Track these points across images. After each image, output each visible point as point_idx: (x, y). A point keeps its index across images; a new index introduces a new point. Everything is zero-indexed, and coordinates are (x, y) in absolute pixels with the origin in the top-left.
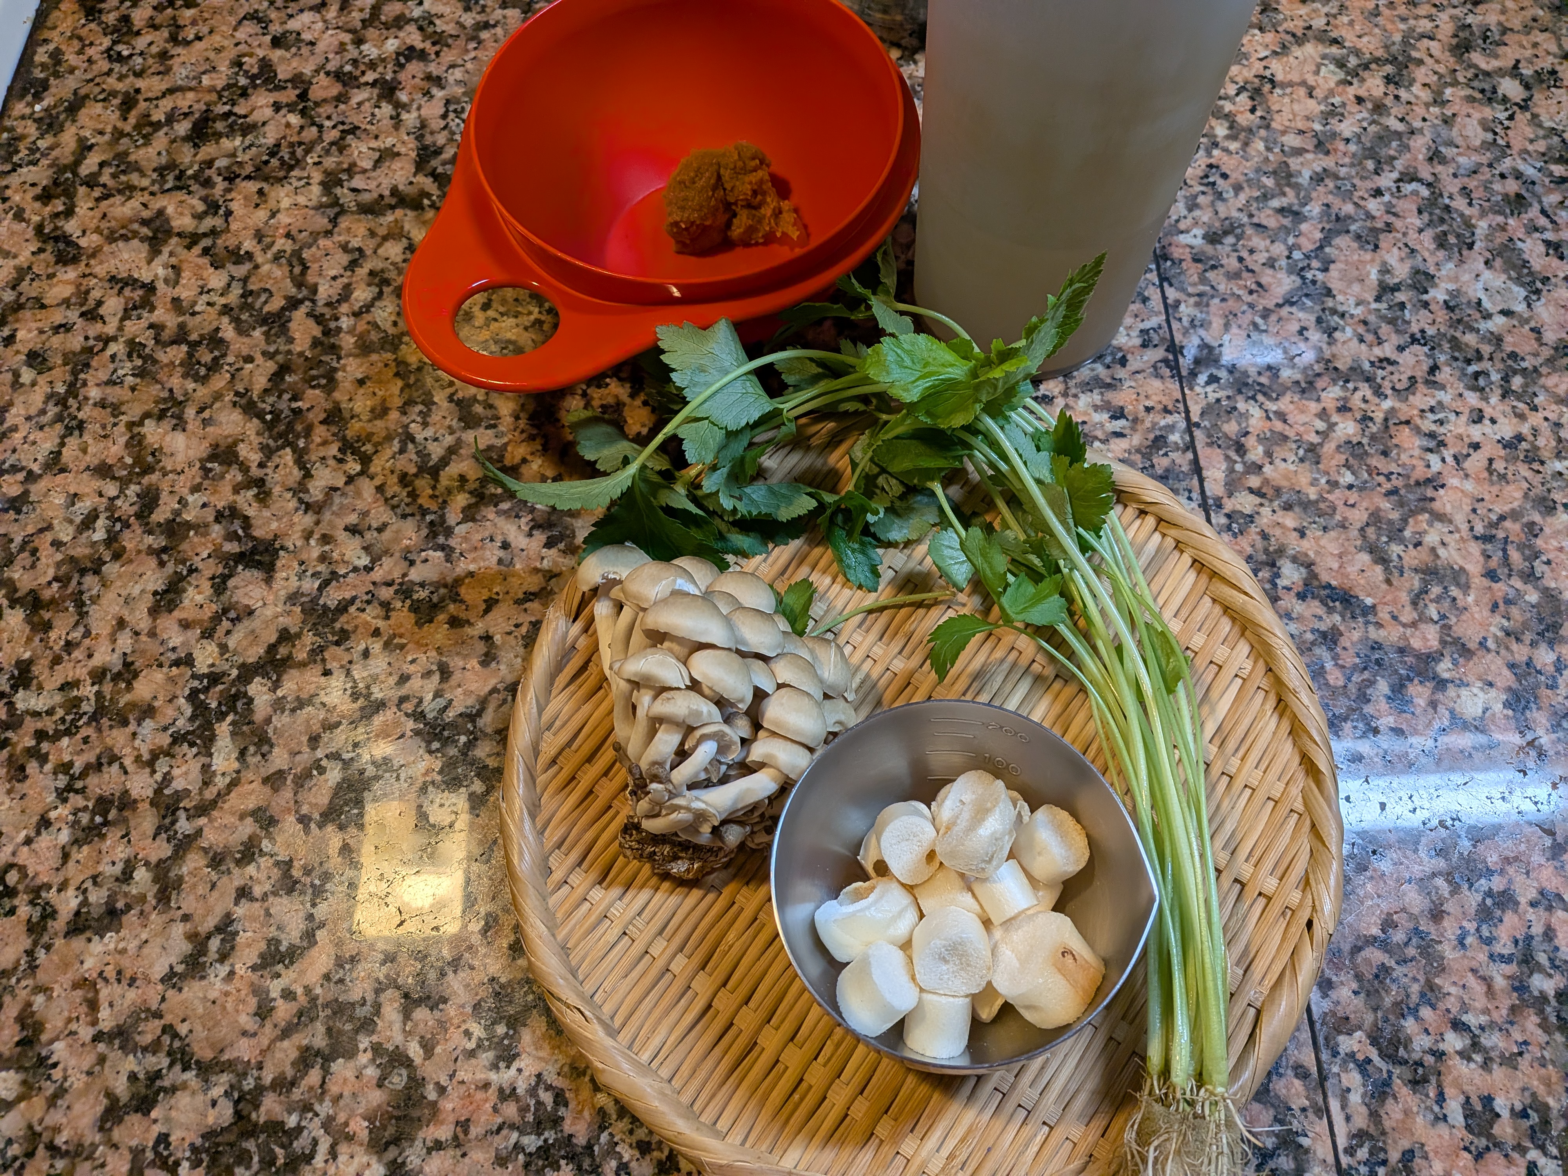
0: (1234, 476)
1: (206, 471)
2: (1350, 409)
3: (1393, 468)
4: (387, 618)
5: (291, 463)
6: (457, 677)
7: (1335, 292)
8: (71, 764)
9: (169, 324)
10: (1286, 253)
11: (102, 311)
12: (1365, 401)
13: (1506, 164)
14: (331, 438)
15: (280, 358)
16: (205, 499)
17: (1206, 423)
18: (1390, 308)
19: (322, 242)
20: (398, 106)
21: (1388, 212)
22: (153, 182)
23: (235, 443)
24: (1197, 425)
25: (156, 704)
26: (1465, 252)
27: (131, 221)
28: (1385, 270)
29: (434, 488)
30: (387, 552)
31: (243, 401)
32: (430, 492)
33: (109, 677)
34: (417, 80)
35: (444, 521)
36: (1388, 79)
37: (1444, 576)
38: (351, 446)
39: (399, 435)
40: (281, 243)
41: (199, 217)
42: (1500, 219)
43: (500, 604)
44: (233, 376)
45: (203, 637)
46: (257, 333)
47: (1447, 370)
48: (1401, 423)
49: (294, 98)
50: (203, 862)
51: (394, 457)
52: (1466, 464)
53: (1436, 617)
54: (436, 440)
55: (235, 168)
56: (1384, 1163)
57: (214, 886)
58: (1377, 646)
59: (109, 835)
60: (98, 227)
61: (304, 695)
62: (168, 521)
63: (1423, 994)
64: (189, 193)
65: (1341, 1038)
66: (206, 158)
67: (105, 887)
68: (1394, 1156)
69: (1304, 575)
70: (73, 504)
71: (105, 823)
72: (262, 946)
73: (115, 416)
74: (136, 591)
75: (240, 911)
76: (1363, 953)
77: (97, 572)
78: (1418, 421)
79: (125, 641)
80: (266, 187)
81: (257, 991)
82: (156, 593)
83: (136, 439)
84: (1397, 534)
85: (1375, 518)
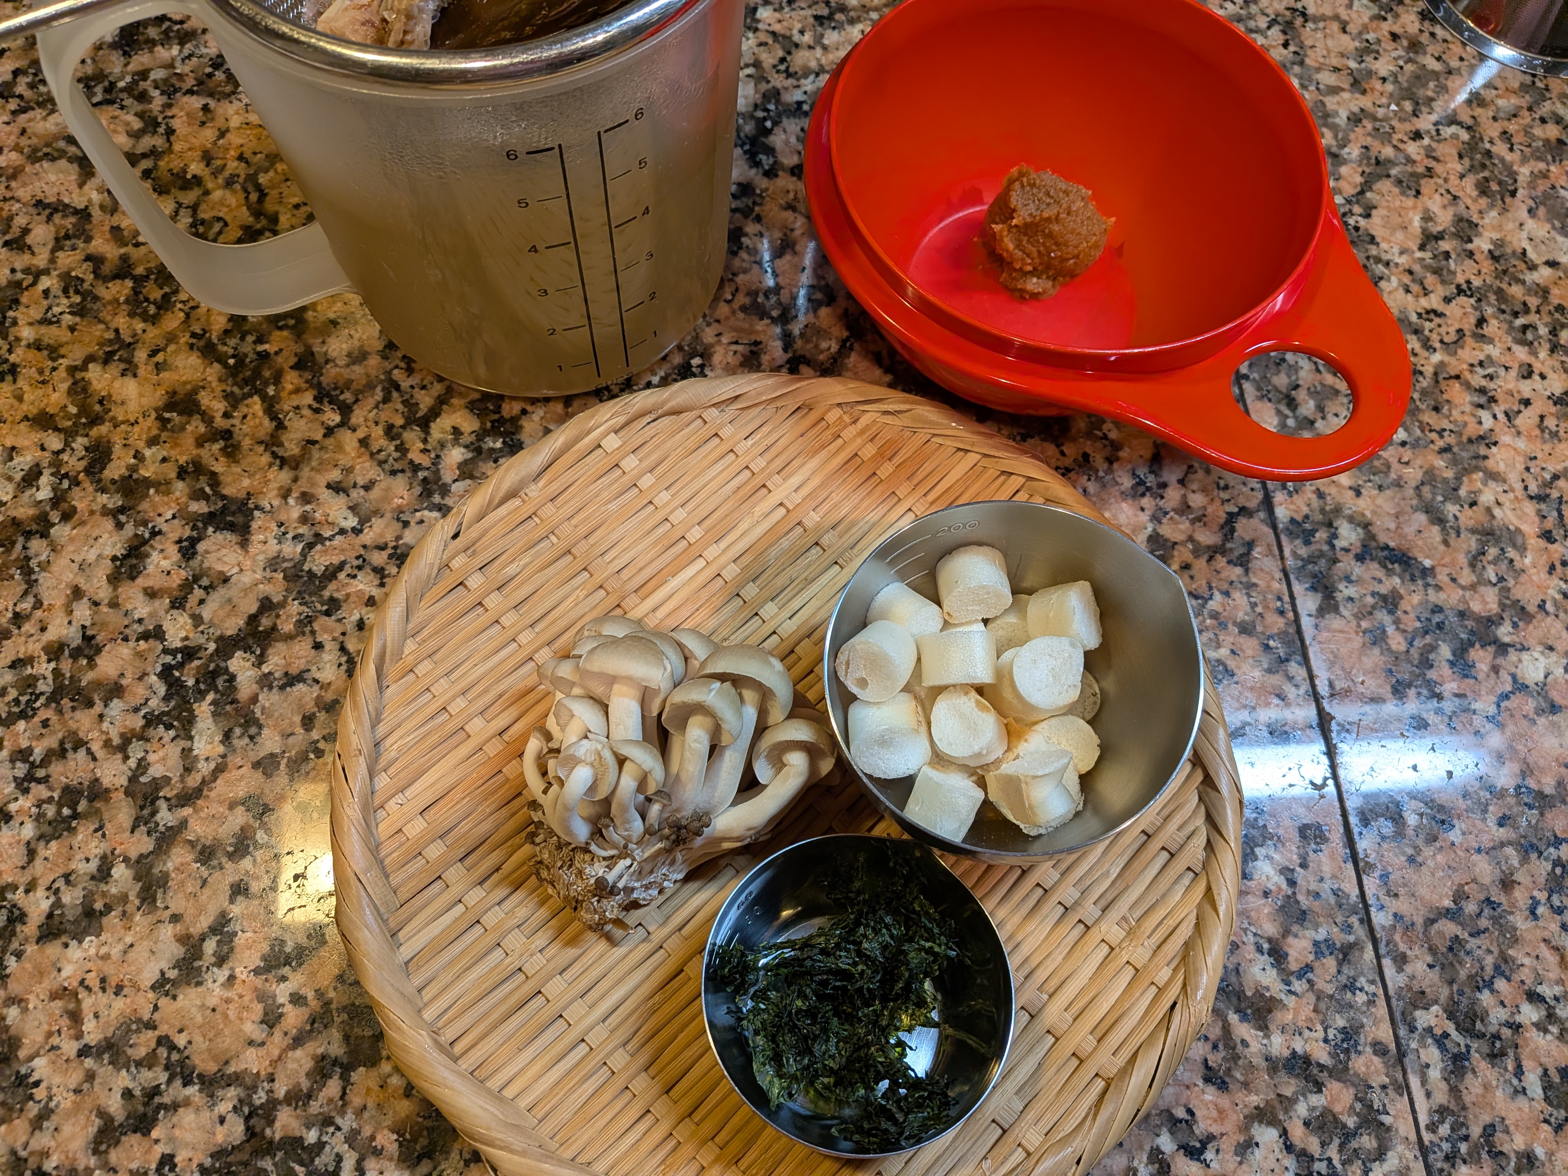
1: (163, 422)
3: (1445, 424)
4: (382, 585)
5: (260, 413)
7: (1378, 240)
9: (109, 255)
11: (29, 240)
12: (1415, 354)
14: (304, 386)
16: (165, 453)
17: (1255, 375)
18: (1435, 257)
21: (1428, 156)
23: (195, 391)
24: (1246, 377)
25: (124, 682)
26: (1508, 200)
27: (56, 137)
28: (1428, 218)
29: (425, 441)
30: (378, 513)
31: (202, 343)
32: (421, 446)
33: (66, 653)
35: (440, 479)
37: (1500, 536)
38: (328, 395)
39: (382, 381)
40: (233, 166)
41: (136, 135)
42: (1542, 166)
44: (188, 315)
45: (173, 608)
47: (1494, 323)
48: (1451, 378)
50: (190, 857)
51: (377, 407)
52: (1519, 421)
53: (1494, 580)
54: (424, 387)
55: (174, 81)
56: (1466, 1138)
57: (204, 883)
58: (1438, 609)
59: (81, 829)
60: (17, 144)
61: (294, 671)
62: (123, 478)
63: (1497, 968)
64: (122, 108)
65: (1418, 1013)
66: (140, 68)
67: (80, 887)
68: (1476, 1131)
69: (1362, 536)
70: (11, 459)
71: (75, 816)
72: (265, 948)
73: (54, 360)
74: (92, 556)
75: (236, 910)
76: (1436, 926)
77: (44, 535)
78: (1467, 375)
79: (83, 612)
80: (212, 103)
81: (262, 997)
82: (114, 559)
83: (80, 385)
84: (1452, 493)
85: (1430, 476)
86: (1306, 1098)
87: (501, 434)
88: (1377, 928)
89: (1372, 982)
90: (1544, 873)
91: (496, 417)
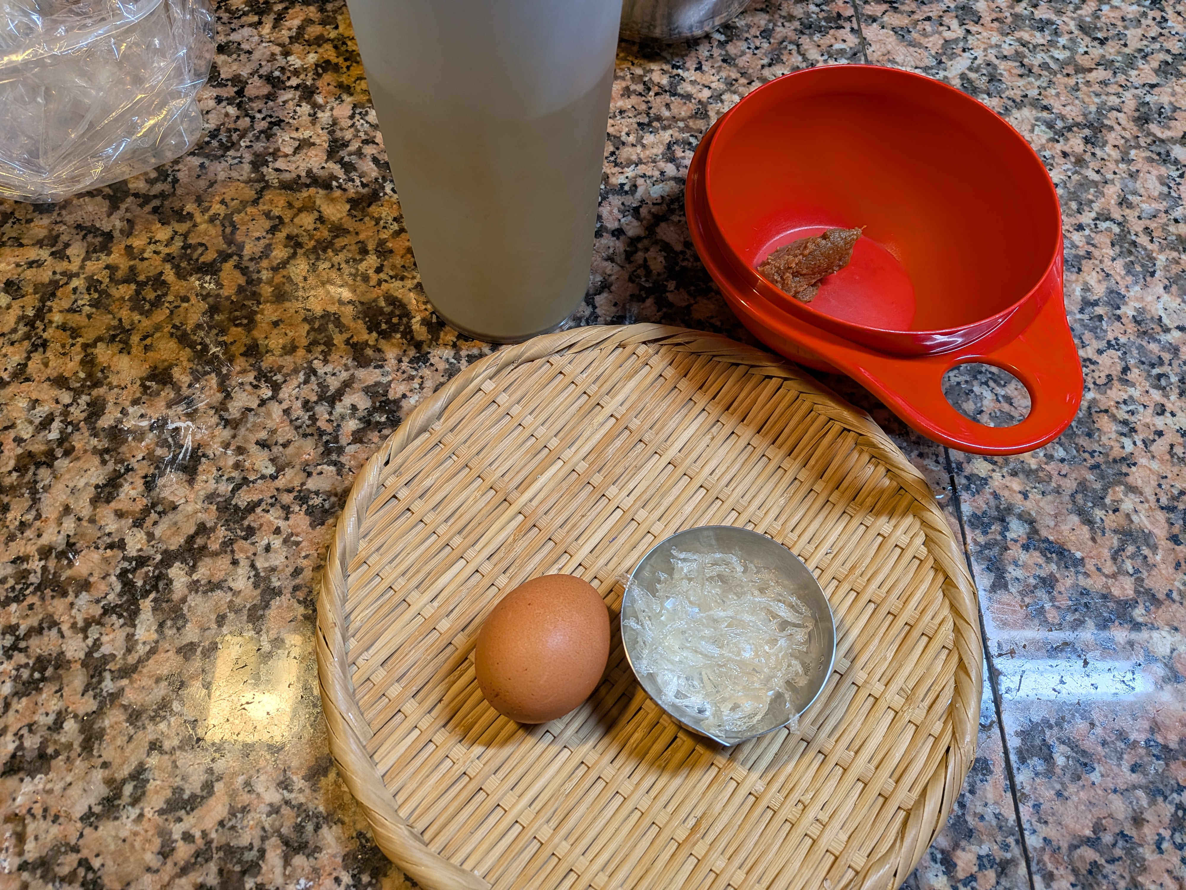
1: (145, 388)
3: (1096, 447)
4: (287, 519)
5: (215, 386)
8: (16, 627)
9: (122, 266)
11: (68, 252)
13: (1178, 212)
14: (249, 368)
15: (210, 300)
16: (143, 411)
18: (1091, 319)
19: (249, 210)
20: (315, 106)
21: (1088, 243)
25: (92, 579)
26: (1148, 278)
29: (330, 414)
30: (289, 464)
31: (179, 333)
32: (327, 417)
33: (54, 554)
34: (331, 87)
35: (338, 442)
36: (1087, 140)
37: (1137, 537)
38: (265, 376)
39: (304, 368)
40: (217, 208)
41: (151, 182)
44: (172, 312)
45: (134, 526)
46: (193, 279)
47: (1136, 371)
48: (1101, 411)
49: (233, 94)
50: (123, 718)
51: (299, 387)
52: (1153, 448)
53: (1131, 571)
54: (334, 374)
57: (130, 738)
58: (1085, 592)
59: (46, 689)
61: (215, 580)
62: (111, 427)
67: (39, 735)
69: (1028, 530)
70: (34, 408)
71: (43, 679)
72: (169, 793)
73: (74, 338)
74: (81, 484)
75: (151, 762)
76: (1078, 851)
77: (50, 465)
78: (1114, 410)
79: (69, 525)
80: (207, 163)
81: (162, 832)
82: (97, 487)
83: (89, 358)
84: (1099, 500)
85: (1083, 487)
87: (386, 412)
88: (1030, 848)
90: (1168, 814)
91: (384, 398)
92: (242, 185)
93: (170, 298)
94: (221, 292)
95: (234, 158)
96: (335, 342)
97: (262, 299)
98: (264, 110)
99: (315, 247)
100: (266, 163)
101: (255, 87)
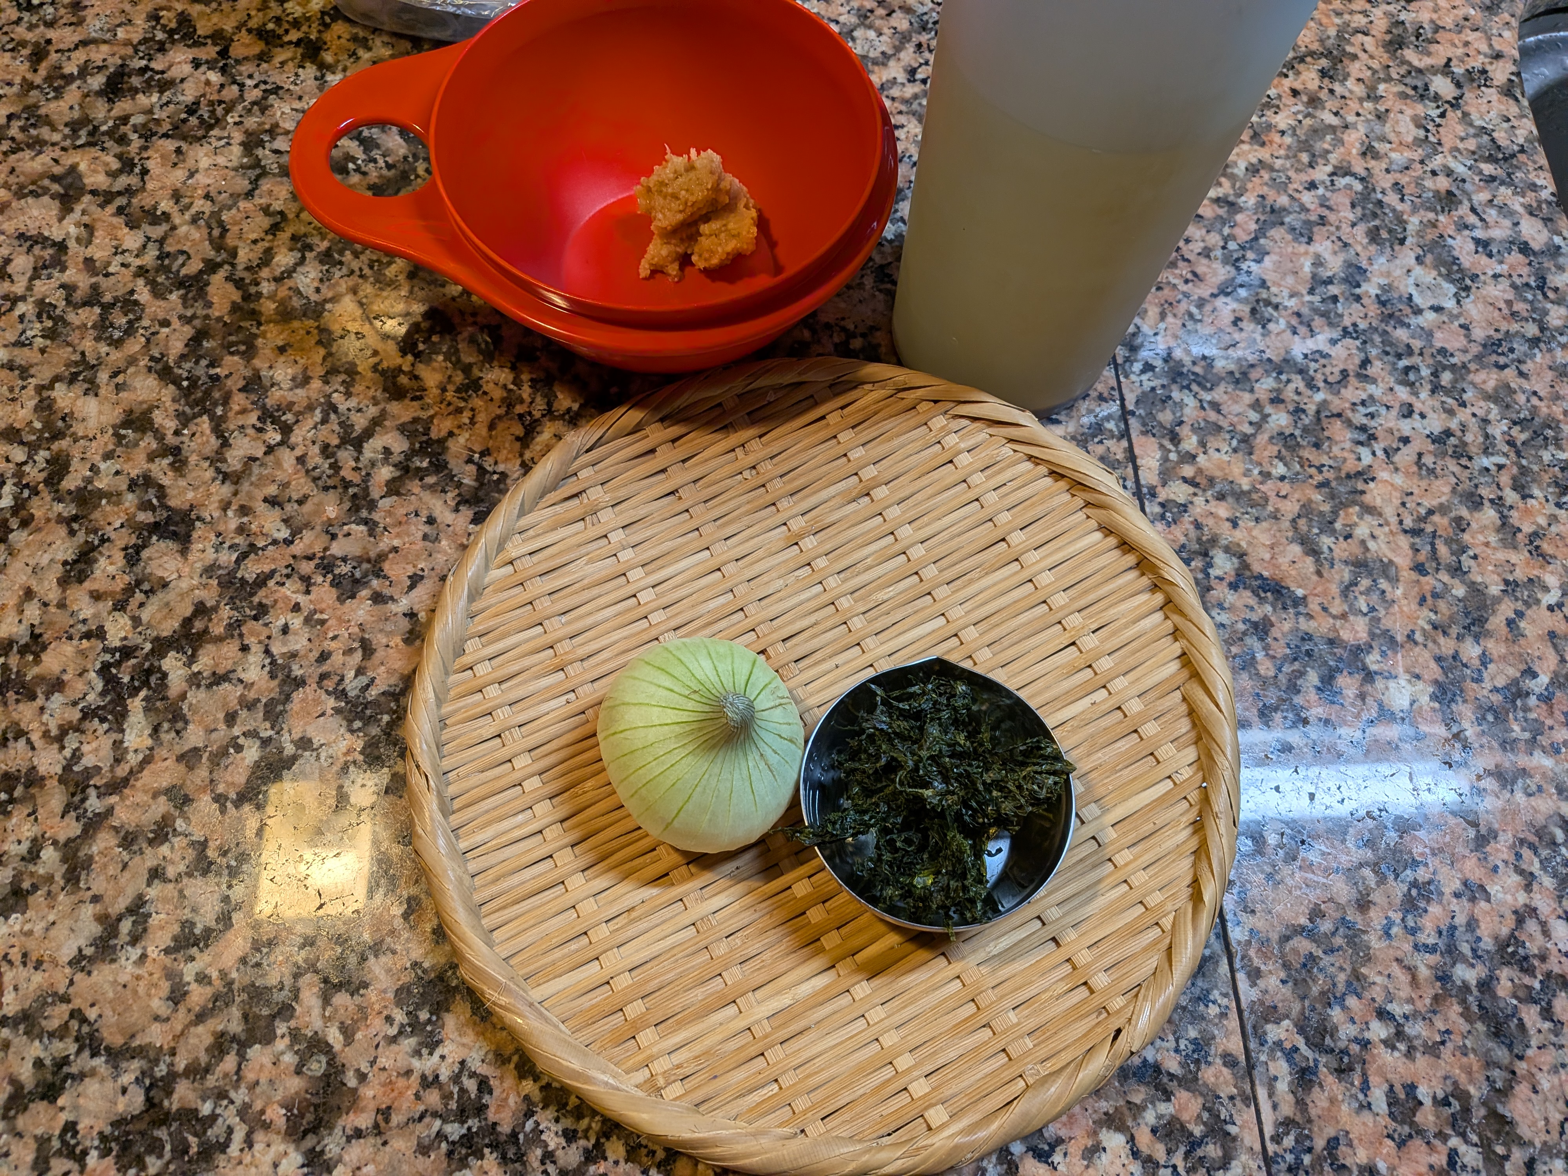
0: (1168, 465)
1: (119, 438)
2: (1283, 401)
3: (1325, 460)
4: (308, 592)
5: (208, 432)
6: (380, 654)
7: (1269, 284)
9: (81, 284)
10: (1222, 244)
11: (9, 269)
12: (1298, 393)
13: (1437, 162)
14: (250, 407)
15: (197, 323)
16: (118, 467)
17: (1142, 412)
18: (1323, 301)
19: (242, 204)
20: (323, 66)
21: (1322, 206)
22: (65, 137)
23: (150, 410)
24: (1133, 413)
25: (65, 677)
26: (1397, 247)
27: (42, 176)
29: (357, 460)
30: (307, 525)
31: (159, 367)
32: (353, 464)
33: (15, 649)
34: (343, 41)
35: (368, 495)
36: (1323, 73)
37: (1373, 569)
38: (271, 416)
39: (321, 404)
40: (200, 205)
41: (113, 175)
42: (1431, 216)
43: (425, 581)
44: (148, 341)
45: (115, 609)
46: (174, 297)
47: (1378, 364)
48: (1332, 416)
49: (215, 55)
50: (114, 842)
51: (315, 427)
52: (1396, 458)
53: (1365, 609)
54: (360, 410)
55: (151, 125)
56: (1310, 1150)
57: (125, 866)
58: (1307, 637)
59: (15, 813)
60: (6, 182)
61: (221, 671)
62: (79, 489)
63: (1349, 984)
64: (103, 149)
65: (1269, 1027)
66: (122, 114)
67: (10, 867)
68: (1319, 1143)
69: (1236, 565)
71: (11, 801)
72: (176, 929)
73: (24, 379)
74: (45, 560)
75: (152, 893)
76: (1291, 942)
78: (1350, 414)
79: (33, 612)
80: (184, 146)
81: (171, 975)
82: (65, 563)
83: (46, 403)
84: (1328, 526)
85: (1307, 509)
86: (1154, 1106)
87: (430, 455)
88: (1233, 943)
89: (1225, 995)
90: (1400, 894)
91: (425, 438)
92: (233, 173)
93: (146, 322)
94: (210, 311)
95: (220, 139)
96: (359, 369)
97: (263, 319)
98: (256, 75)
99: (329, 249)
100: (261, 144)
101: (243, 44)
